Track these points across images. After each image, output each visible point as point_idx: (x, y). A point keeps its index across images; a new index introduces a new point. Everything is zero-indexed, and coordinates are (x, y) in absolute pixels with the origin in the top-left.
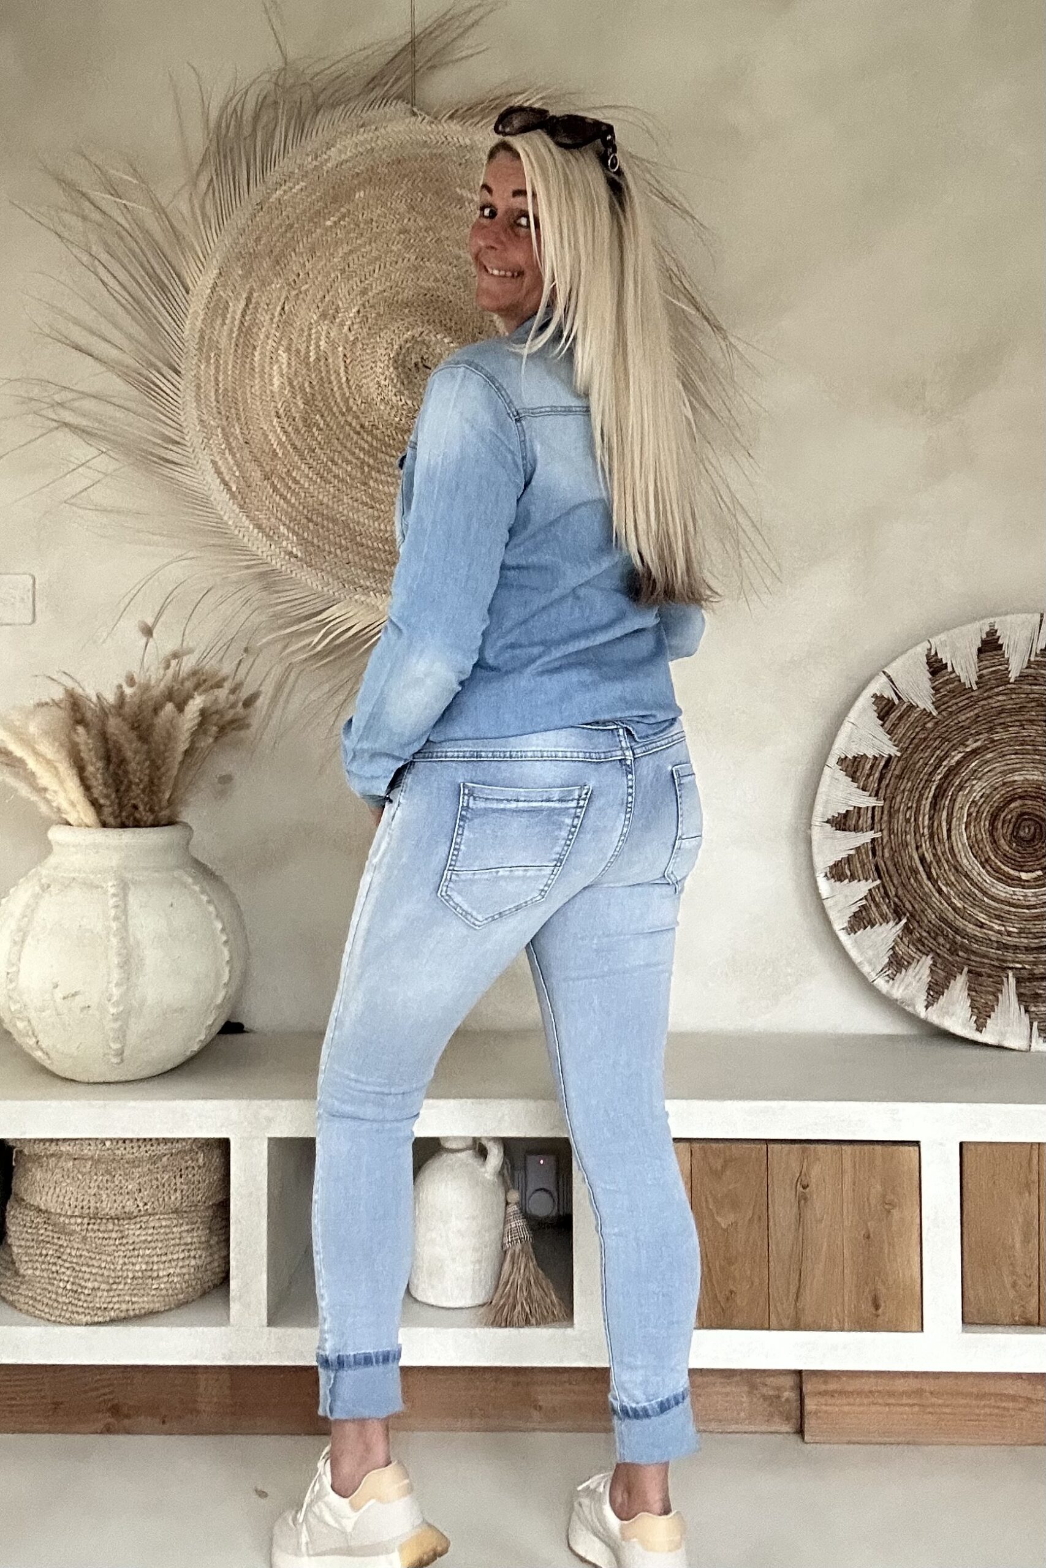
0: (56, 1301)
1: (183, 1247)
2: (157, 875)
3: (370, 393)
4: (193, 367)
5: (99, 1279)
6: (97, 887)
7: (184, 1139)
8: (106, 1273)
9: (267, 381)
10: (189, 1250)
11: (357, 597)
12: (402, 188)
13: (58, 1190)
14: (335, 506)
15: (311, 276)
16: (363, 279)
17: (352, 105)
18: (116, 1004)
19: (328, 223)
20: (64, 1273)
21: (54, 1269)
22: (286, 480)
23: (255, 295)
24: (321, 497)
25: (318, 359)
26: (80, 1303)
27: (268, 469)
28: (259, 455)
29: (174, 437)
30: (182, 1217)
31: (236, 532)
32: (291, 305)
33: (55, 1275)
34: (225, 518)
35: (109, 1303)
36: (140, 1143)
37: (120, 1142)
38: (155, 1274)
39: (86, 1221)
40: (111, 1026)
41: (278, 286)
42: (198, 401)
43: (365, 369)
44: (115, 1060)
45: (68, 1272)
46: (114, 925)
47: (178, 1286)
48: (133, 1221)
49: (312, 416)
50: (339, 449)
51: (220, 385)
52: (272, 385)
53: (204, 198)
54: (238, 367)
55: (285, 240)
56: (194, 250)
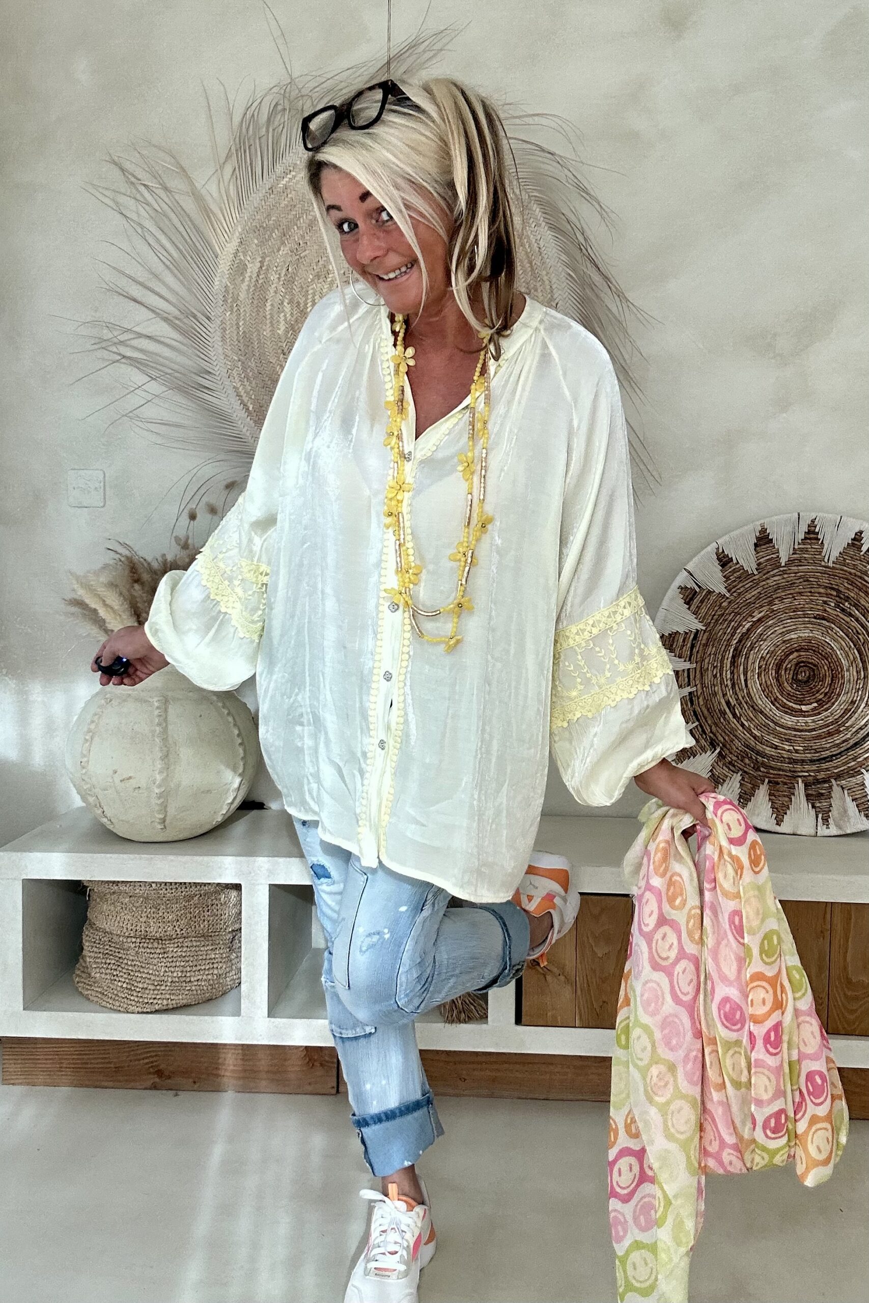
0: (117, 995)
1: (208, 961)
2: (191, 694)
4: (219, 314)
5: (147, 981)
6: (146, 701)
7: (209, 884)
8: (153, 978)
9: (275, 326)
10: (213, 963)
13: (118, 917)
15: (309, 243)
18: (159, 786)
20: (122, 976)
21: (115, 973)
23: (267, 259)
26: (132, 998)
29: (205, 367)
30: (208, 941)
32: (294, 267)
33: (115, 977)
34: (244, 430)
35: (154, 999)
36: (177, 886)
37: (163, 885)
38: (188, 980)
39: (138, 940)
40: (155, 801)
41: (284, 253)
42: (223, 339)
44: (160, 827)
45: (125, 976)
46: (158, 729)
47: (205, 988)
48: (173, 942)
51: (241, 329)
52: (279, 329)
53: (229, 185)
54: (254, 315)
55: (290, 217)
56: (222, 224)
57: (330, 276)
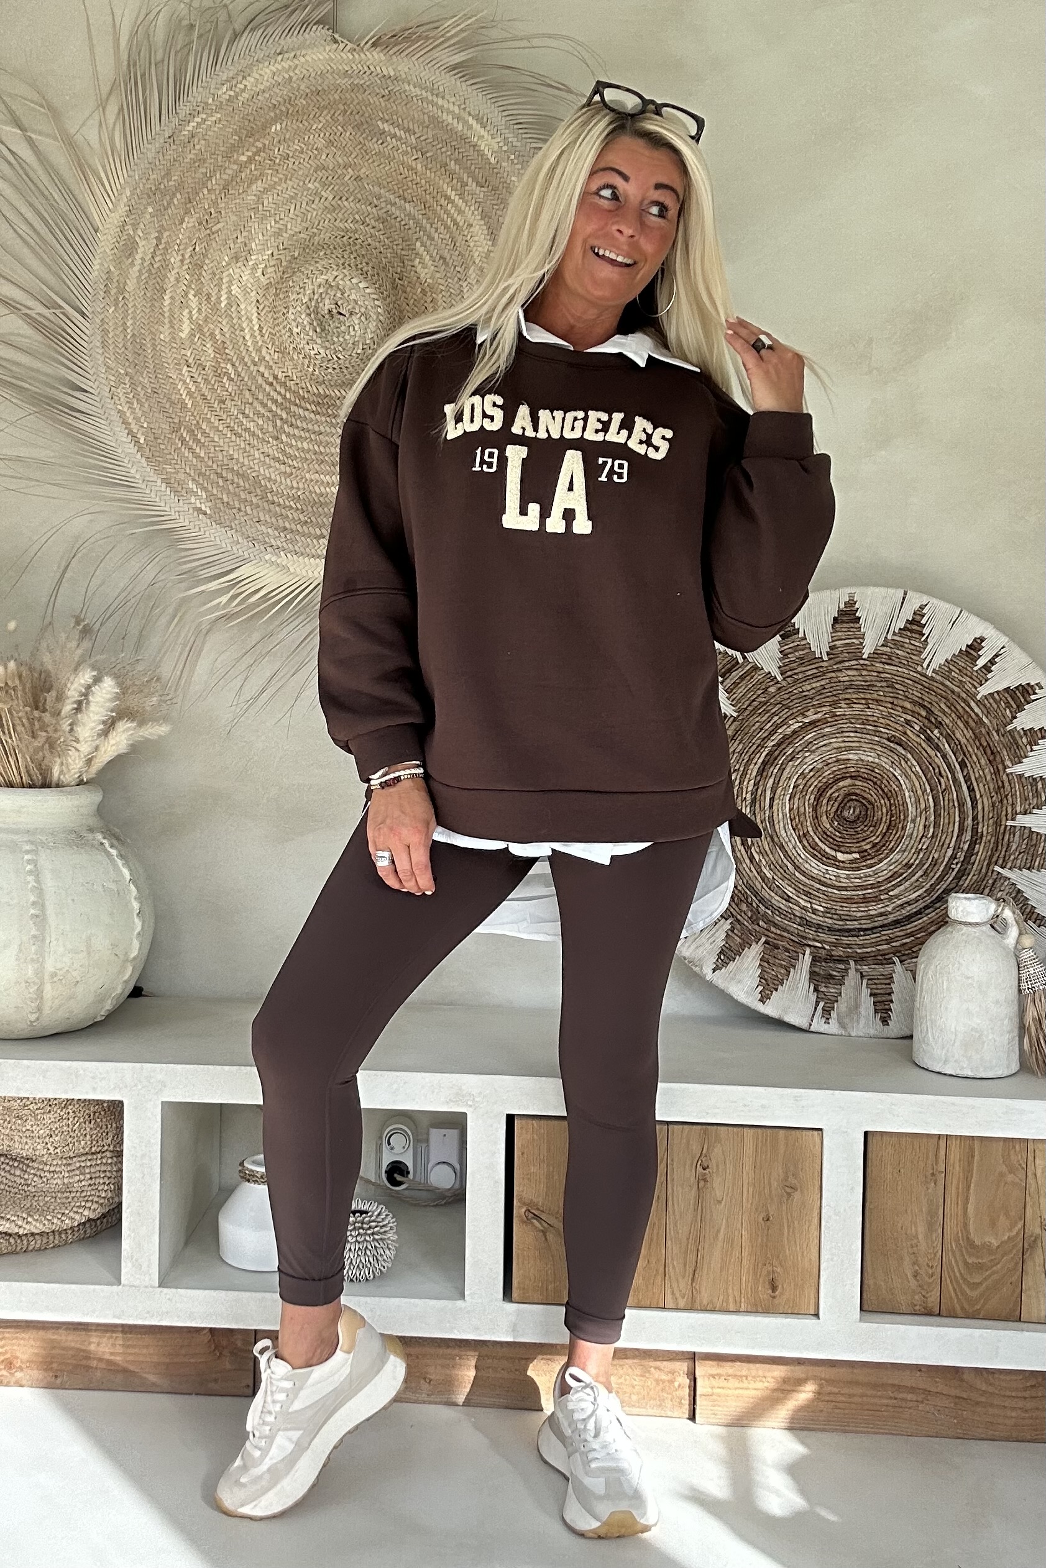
3: (282, 343)
4: (99, 310)
9: (176, 327)
11: (267, 557)
12: (320, 122)
14: (246, 462)
15: (223, 212)
16: (277, 219)
17: (270, 30)
19: (244, 158)
22: (196, 433)
23: (166, 234)
24: (231, 452)
25: (229, 305)
27: (176, 421)
28: (167, 406)
29: (80, 384)
31: (144, 487)
32: (203, 246)
34: (133, 471)
41: (189, 225)
42: (105, 345)
43: (277, 315)
49: (222, 365)
50: (250, 401)
51: (129, 331)
52: (182, 331)
53: (114, 129)
54: (147, 311)
55: (197, 175)
56: (103, 185)
57: (253, 257)
